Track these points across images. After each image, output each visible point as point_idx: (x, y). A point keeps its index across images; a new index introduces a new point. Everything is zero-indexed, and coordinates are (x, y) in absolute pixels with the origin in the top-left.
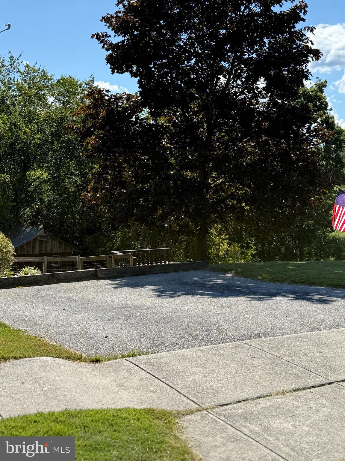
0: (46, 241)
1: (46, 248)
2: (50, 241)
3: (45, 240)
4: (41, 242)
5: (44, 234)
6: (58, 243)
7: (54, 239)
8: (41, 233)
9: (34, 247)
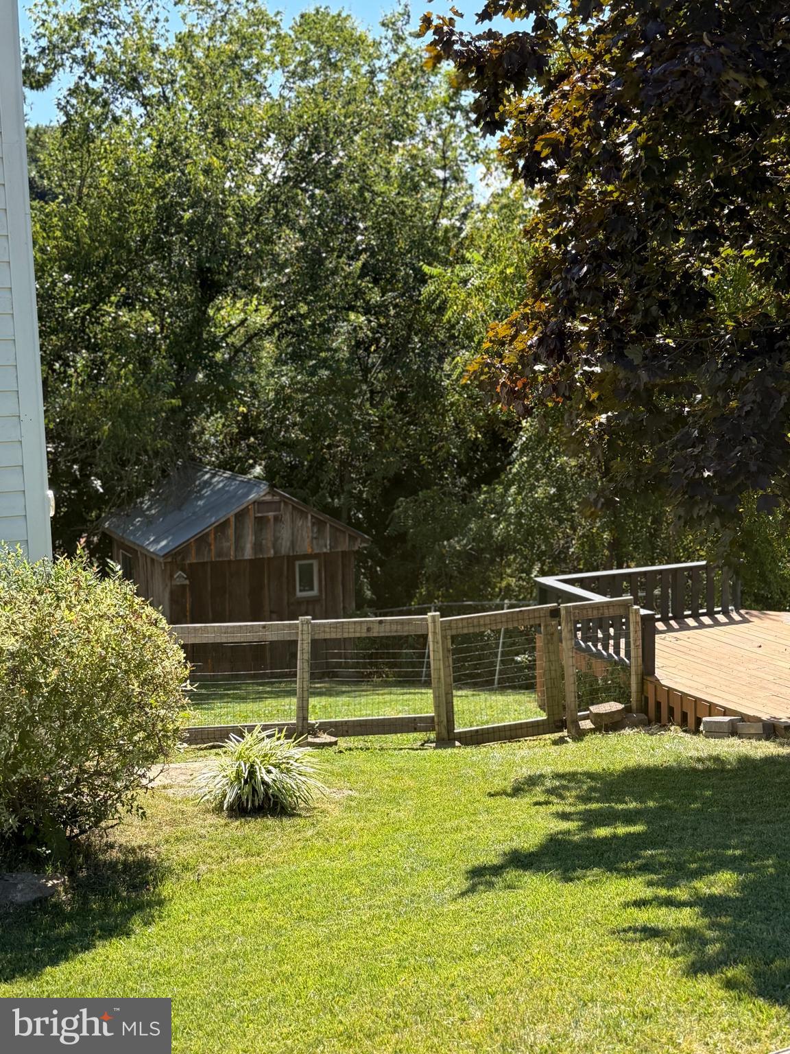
0: (276, 519)
1: (276, 539)
2: (287, 517)
3: (271, 514)
4: (261, 522)
5: (268, 498)
6: (313, 524)
7: (302, 511)
8: (260, 492)
9: (239, 537)
